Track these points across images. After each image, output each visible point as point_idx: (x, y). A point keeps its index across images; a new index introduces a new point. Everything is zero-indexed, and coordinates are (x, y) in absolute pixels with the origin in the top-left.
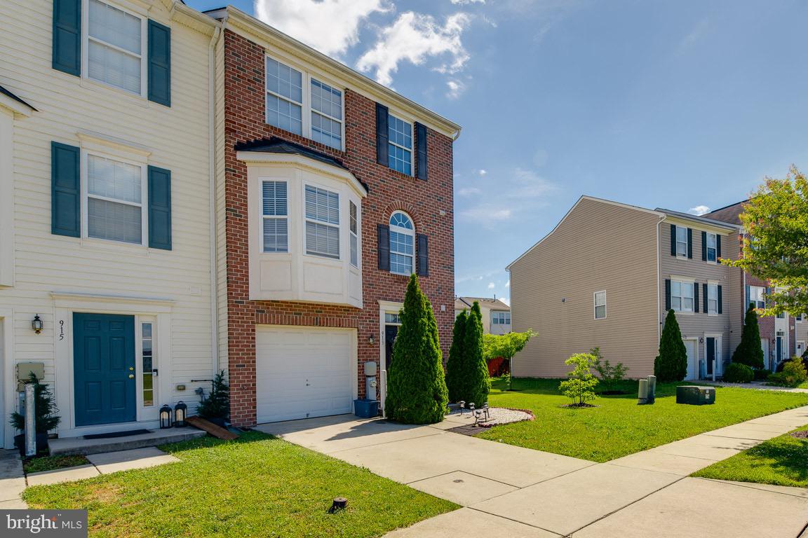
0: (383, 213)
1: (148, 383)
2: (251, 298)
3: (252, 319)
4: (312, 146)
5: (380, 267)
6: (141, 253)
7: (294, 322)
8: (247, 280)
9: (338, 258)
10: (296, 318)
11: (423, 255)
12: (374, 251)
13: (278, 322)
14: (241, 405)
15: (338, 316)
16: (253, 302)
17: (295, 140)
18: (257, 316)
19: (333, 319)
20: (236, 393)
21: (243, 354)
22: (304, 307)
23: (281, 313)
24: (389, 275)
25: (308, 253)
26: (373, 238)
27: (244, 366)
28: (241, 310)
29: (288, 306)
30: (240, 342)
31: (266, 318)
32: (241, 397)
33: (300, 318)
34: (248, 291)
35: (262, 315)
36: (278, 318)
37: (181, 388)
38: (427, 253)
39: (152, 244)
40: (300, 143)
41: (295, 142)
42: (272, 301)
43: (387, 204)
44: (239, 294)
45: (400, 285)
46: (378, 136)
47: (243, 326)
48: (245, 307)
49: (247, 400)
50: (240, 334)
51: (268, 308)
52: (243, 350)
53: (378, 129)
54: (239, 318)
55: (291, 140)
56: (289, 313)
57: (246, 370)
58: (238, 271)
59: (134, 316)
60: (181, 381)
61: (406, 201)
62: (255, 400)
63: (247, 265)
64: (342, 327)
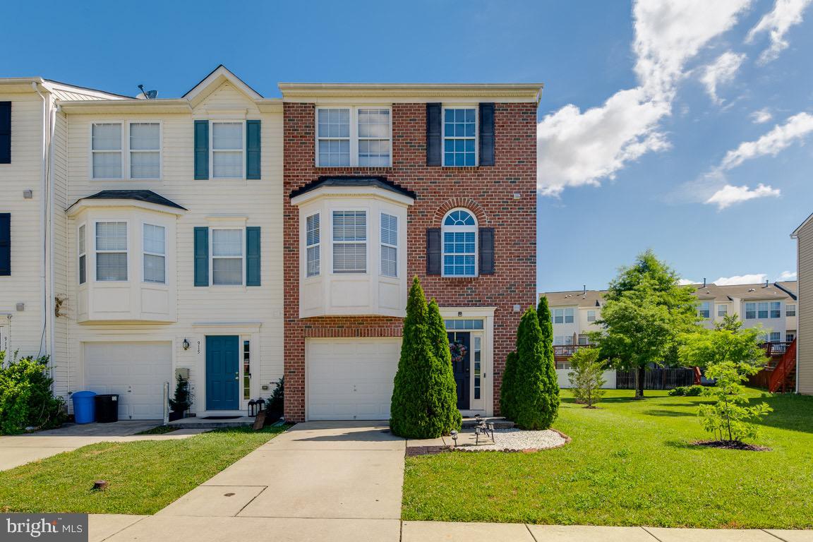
0: (433, 215)
1: (247, 382)
2: (301, 317)
3: (301, 333)
4: (356, 173)
5: (429, 272)
6: (241, 292)
7: (336, 335)
8: (298, 302)
9: (365, 272)
10: (338, 330)
11: (487, 251)
12: (422, 257)
13: (322, 335)
14: (292, 404)
15: (381, 327)
16: (302, 320)
17: (340, 173)
18: (305, 330)
19: (375, 329)
20: (288, 394)
21: (294, 363)
22: (346, 321)
23: (325, 327)
24: (439, 279)
25: (334, 272)
26: (422, 245)
27: (295, 372)
28: (292, 327)
29: (332, 321)
30: (292, 353)
31: (312, 332)
32: (292, 397)
33: (342, 331)
34: (298, 311)
35: (309, 330)
36: (322, 331)
37: (265, 388)
38: (493, 248)
39: (249, 283)
40: (344, 174)
41: (340, 175)
42: (319, 318)
43: (438, 206)
44: (292, 315)
45: (454, 289)
46: (428, 137)
47: (294, 340)
48: (295, 324)
49: (296, 400)
50: (292, 346)
51: (315, 324)
52: (294, 359)
53: (428, 130)
54: (292, 334)
55: (337, 174)
56: (333, 327)
57: (296, 375)
58: (291, 296)
59: (238, 336)
60: (266, 383)
61: (464, 196)
62: (303, 400)
63: (298, 290)
64: (384, 336)
